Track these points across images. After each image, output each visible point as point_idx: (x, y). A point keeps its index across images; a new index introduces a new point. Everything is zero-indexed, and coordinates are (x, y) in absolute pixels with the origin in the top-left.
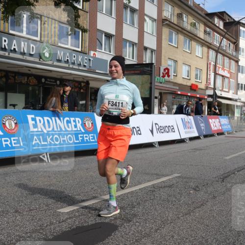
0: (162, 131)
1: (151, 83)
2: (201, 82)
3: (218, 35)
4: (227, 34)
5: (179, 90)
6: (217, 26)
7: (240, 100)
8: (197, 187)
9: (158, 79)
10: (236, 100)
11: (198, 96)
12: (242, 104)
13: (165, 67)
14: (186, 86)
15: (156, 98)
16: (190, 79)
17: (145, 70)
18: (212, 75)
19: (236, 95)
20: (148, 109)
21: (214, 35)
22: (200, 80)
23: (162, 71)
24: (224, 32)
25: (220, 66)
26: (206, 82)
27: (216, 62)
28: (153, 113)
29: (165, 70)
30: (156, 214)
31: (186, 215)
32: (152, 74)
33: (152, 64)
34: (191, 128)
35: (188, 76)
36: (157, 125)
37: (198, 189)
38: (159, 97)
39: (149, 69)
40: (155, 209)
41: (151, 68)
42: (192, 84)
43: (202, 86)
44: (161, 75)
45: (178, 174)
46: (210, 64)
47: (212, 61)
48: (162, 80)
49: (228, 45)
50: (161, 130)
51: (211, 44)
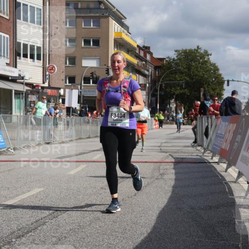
7: (23, 78)
10: (14, 80)
12: (27, 88)
19: (14, 69)
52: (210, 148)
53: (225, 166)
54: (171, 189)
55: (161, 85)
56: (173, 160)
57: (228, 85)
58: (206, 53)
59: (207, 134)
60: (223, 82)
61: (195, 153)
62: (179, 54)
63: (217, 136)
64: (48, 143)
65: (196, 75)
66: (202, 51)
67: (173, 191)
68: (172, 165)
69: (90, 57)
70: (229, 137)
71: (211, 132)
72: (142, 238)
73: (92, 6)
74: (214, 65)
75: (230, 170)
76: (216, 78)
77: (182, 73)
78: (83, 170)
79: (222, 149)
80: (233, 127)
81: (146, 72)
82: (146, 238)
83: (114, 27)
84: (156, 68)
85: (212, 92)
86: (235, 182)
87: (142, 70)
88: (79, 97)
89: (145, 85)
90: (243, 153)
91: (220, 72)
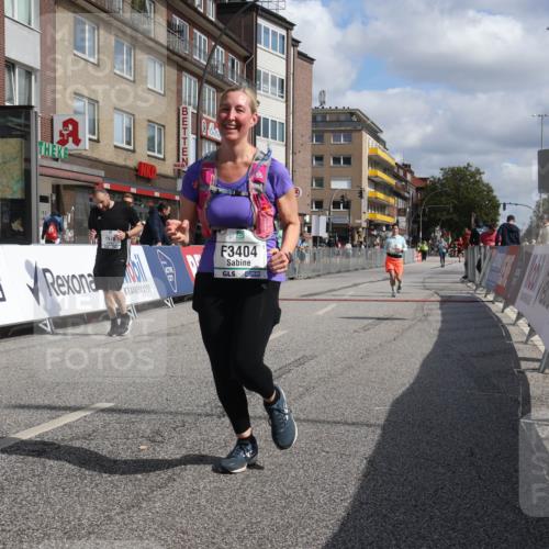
0: (63, 289)
1: (28, 160)
2: (164, 159)
3: (203, 37)
4: (227, 35)
5: (106, 179)
6: (199, 13)
8: (158, 433)
9: (47, 149)
11: (157, 194)
13: (67, 118)
14: (125, 167)
15: (44, 199)
16: (134, 151)
17: (10, 124)
18: (192, 139)
20: (21, 230)
21: (192, 37)
22: (159, 152)
23: (58, 126)
24: (219, 29)
25: (211, 118)
26: (175, 158)
27: (199, 107)
28: (38, 242)
29: (65, 124)
30: (51, 514)
31: (129, 509)
32: (29, 133)
33: (30, 107)
34: (139, 280)
35: (129, 143)
36: (48, 275)
37: (160, 439)
38: (54, 198)
39: (22, 121)
40: (47, 502)
41: (28, 118)
42: (140, 163)
43: (166, 168)
44: (57, 138)
45: (107, 401)
46: (185, 110)
47: (190, 104)
48: (60, 151)
49: (230, 64)
50: (59, 286)
51: (185, 59)
52: (483, 284)
53: (501, 305)
54: (436, 333)
55: (424, 210)
56: (439, 299)
57: (504, 209)
58: (478, 172)
59: (479, 268)
60: (498, 206)
61: (465, 290)
62: (446, 173)
63: (492, 270)
64: (292, 279)
65: (466, 198)
66: (473, 170)
67: (439, 336)
68: (438, 305)
69: (339, 177)
70: (507, 270)
71: (484, 265)
72: (404, 389)
73: (343, 118)
74: (487, 185)
75: (508, 310)
76: (490, 201)
77: (449, 195)
78: (333, 309)
79: (498, 286)
80: (510, 259)
81: (407, 195)
82: (408, 389)
83: (368, 143)
84: (418, 189)
85: (485, 218)
86: (514, 324)
87: (402, 193)
88: (328, 224)
89: (405, 210)
90: (524, 290)
91: (495, 194)
